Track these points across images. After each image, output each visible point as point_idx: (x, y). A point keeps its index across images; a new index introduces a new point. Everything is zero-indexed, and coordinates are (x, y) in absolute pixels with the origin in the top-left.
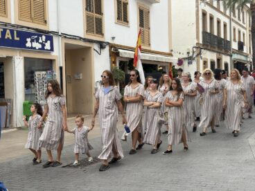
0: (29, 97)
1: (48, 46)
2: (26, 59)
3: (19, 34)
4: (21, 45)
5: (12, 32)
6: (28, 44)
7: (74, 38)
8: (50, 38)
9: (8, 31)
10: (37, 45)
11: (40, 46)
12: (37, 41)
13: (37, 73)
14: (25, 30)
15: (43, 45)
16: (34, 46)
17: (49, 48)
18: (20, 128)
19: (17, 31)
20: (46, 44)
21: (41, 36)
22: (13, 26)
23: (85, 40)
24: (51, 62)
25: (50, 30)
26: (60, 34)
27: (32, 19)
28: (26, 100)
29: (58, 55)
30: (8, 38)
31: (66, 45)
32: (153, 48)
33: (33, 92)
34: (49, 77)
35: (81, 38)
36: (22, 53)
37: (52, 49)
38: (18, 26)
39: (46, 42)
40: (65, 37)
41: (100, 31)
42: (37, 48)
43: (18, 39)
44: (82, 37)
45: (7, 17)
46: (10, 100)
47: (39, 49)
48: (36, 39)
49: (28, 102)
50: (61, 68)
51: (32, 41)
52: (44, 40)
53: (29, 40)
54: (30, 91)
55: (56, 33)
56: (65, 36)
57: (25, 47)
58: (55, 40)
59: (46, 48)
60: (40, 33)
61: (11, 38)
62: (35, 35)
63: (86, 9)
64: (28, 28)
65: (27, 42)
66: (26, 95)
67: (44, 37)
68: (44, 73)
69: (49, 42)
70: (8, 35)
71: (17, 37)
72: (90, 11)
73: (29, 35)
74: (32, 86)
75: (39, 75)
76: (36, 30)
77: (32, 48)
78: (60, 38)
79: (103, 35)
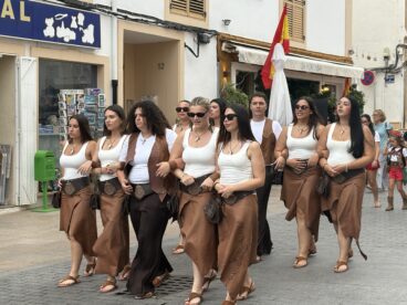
0: (47, 143)
1: (88, 36)
2: (42, 61)
3: (30, 9)
4: (34, 31)
5: (16, 4)
6: (49, 32)
7: (144, 19)
8: (93, 20)
9: (8, 3)
10: (67, 34)
11: (73, 36)
12: (68, 25)
13: (64, 93)
15: (80, 35)
16: (59, 36)
17: (91, 41)
18: (26, 208)
19: (27, 3)
20: (85, 31)
21: (76, 16)
23: (167, 25)
25: (95, 2)
26: (115, 11)
28: (40, 148)
29: (110, 55)
30: (8, 17)
31: (127, 34)
32: (310, 46)
33: (56, 133)
34: (89, 102)
35: (158, 21)
36: (34, 49)
37: (97, 43)
39: (85, 27)
40: (126, 18)
41: (198, 5)
42: (67, 40)
43: (28, 19)
44: (162, 19)
46: (8, 147)
47: (71, 42)
48: (64, 19)
49: (44, 152)
50: (115, 84)
51: (57, 24)
52: (81, 23)
53: (50, 22)
54: (49, 130)
55: (107, 10)
56: (125, 15)
57: (42, 37)
58: (105, 22)
59: (84, 40)
60: (73, 7)
61: (13, 17)
62: (63, 11)
65: (45, 26)
66: (41, 138)
67: (81, 18)
68: (80, 92)
69: (91, 27)
70: (7, 12)
71: (26, 14)
73: (51, 12)
74: (54, 119)
75: (68, 96)
77: (56, 39)
78: (115, 18)
79: (205, 14)
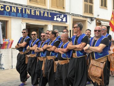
1: (64, 20)
2: (54, 26)
4: (52, 19)
5: (48, 13)
6: (55, 19)
7: (78, 15)
8: (65, 16)
9: (46, 13)
12: (59, 17)
14: (54, 12)
15: (62, 19)
19: (50, 13)
20: (64, 19)
21: (61, 15)
23: (83, 17)
24: (66, 27)
25: (66, 12)
26: (71, 14)
27: (57, 7)
29: (69, 24)
30: (46, 16)
31: (73, 19)
35: (81, 16)
36: (52, 23)
37: (66, 21)
38: (51, 10)
39: (64, 18)
41: (91, 12)
42: (59, 21)
43: (50, 16)
45: (46, 6)
47: (60, 21)
50: (70, 31)
51: (57, 17)
52: (63, 17)
53: (55, 17)
55: (69, 13)
56: (73, 15)
58: (68, 16)
59: (63, 21)
60: (61, 13)
61: (47, 16)
62: (59, 14)
63: (85, 1)
64: (55, 11)
67: (63, 16)
69: (65, 18)
70: (46, 15)
71: (50, 15)
72: (87, 2)
76: (59, 12)
77: (57, 21)
78: (71, 16)
79: (93, 14)
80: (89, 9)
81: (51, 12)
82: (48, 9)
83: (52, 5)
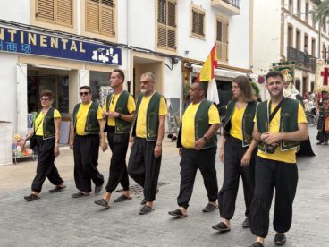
1: (115, 59)
2: (91, 72)
3: (85, 46)
4: (87, 57)
5: (78, 43)
6: (95, 57)
7: (144, 51)
8: (117, 51)
9: (73, 43)
10: (104, 59)
11: (107, 59)
12: (105, 54)
13: (102, 88)
14: (92, 42)
15: (111, 59)
16: (100, 59)
17: (117, 62)
19: (83, 43)
20: (114, 57)
21: (109, 48)
22: (79, 37)
23: (156, 54)
25: (119, 42)
26: (129, 47)
27: (100, 31)
29: (127, 66)
30: (74, 50)
31: (135, 58)
32: (230, 64)
35: (151, 52)
36: (88, 67)
37: (120, 63)
38: (84, 38)
39: (114, 55)
41: (172, 44)
42: (104, 61)
43: (84, 51)
44: (153, 50)
45: (73, 28)
47: (106, 62)
48: (103, 51)
50: (129, 83)
51: (99, 54)
52: (111, 53)
53: (95, 52)
55: (125, 46)
56: (134, 49)
57: (91, 60)
58: (124, 53)
59: (113, 61)
60: (108, 45)
61: (76, 50)
62: (102, 47)
63: (159, 21)
64: (95, 40)
65: (93, 55)
67: (111, 50)
69: (117, 55)
70: (73, 47)
71: (83, 49)
72: (163, 23)
73: (96, 47)
75: (105, 90)
76: (104, 42)
77: (98, 61)
78: (129, 51)
79: (175, 48)
80: (168, 38)
81: (85, 41)
82: (79, 34)
83: (88, 26)
